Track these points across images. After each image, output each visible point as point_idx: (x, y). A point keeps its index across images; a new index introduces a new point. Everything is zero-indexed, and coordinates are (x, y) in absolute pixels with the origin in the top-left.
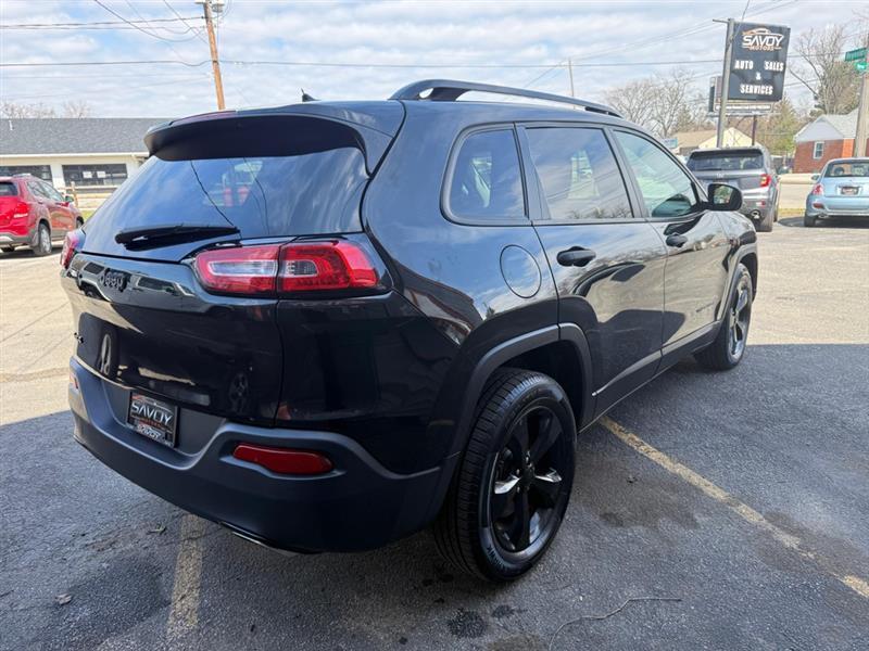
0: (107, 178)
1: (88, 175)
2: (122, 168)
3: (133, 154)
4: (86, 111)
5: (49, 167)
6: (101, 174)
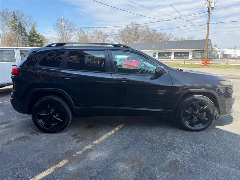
0: (184, 55)
1: (179, 55)
2: (188, 53)
3: (191, 49)
4: (193, 38)
5: (171, 53)
6: (183, 55)
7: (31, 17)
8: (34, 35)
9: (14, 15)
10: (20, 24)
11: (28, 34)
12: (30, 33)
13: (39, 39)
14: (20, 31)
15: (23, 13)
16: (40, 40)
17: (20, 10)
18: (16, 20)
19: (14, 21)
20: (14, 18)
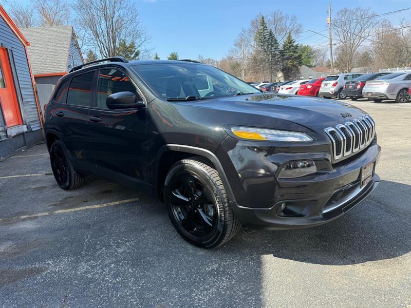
7: (294, 18)
8: (290, 47)
9: (263, 21)
10: (271, 34)
11: (281, 47)
12: (284, 46)
13: (297, 53)
14: (269, 45)
15: (282, 15)
16: (299, 54)
17: (278, 11)
18: (265, 28)
19: (262, 31)
20: (263, 25)
